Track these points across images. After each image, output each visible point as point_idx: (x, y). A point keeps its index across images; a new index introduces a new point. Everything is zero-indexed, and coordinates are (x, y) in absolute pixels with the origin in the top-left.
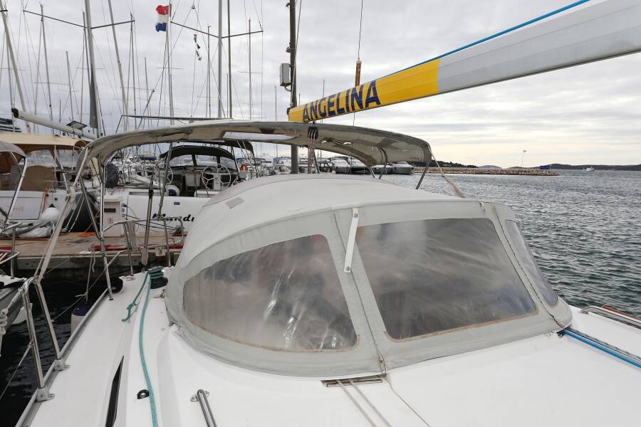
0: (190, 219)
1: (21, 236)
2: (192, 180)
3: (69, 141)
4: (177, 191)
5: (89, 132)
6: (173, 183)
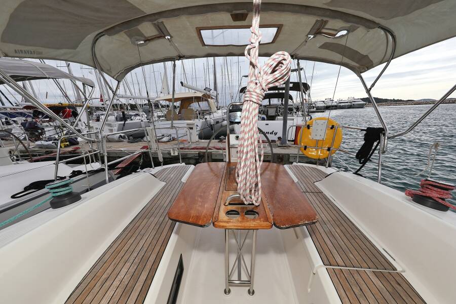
0: (274, 133)
1: (160, 141)
2: (272, 112)
3: (200, 95)
4: (265, 117)
5: (213, 93)
6: (264, 114)
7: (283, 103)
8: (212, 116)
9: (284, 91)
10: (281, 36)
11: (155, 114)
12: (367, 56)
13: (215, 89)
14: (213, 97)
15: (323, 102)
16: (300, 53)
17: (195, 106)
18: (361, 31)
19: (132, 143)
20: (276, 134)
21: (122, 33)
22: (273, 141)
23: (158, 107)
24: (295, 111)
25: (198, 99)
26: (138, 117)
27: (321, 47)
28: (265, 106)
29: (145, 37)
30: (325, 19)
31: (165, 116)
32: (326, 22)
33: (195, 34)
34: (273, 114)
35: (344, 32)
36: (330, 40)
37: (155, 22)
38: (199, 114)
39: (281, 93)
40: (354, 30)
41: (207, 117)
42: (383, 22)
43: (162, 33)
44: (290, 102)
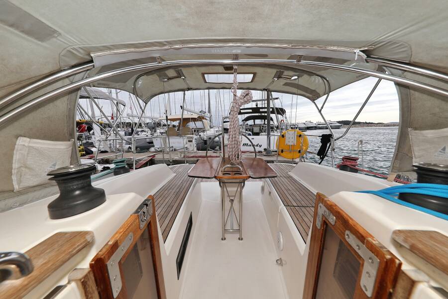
2: (256, 130)
3: (196, 116)
4: (251, 134)
5: (207, 115)
6: (249, 131)
7: (266, 123)
8: (205, 133)
9: (266, 114)
10: (256, 79)
11: (158, 131)
12: (315, 90)
13: (209, 112)
14: (207, 118)
15: (304, 123)
16: (271, 88)
17: (191, 125)
18: (306, 77)
19: (139, 153)
20: (260, 146)
21: (155, 75)
22: (260, 152)
23: (160, 125)
24: (276, 129)
25: (194, 120)
26: (144, 133)
27: (284, 85)
28: (251, 125)
29: (168, 77)
30: (282, 70)
31: (166, 132)
32: (283, 72)
33: (201, 76)
34: (258, 131)
35: (296, 77)
36: (288, 81)
37: (177, 69)
38: (195, 131)
39: (263, 116)
40: (301, 77)
41: (201, 134)
42: (318, 73)
43: (179, 75)
44: (271, 123)
